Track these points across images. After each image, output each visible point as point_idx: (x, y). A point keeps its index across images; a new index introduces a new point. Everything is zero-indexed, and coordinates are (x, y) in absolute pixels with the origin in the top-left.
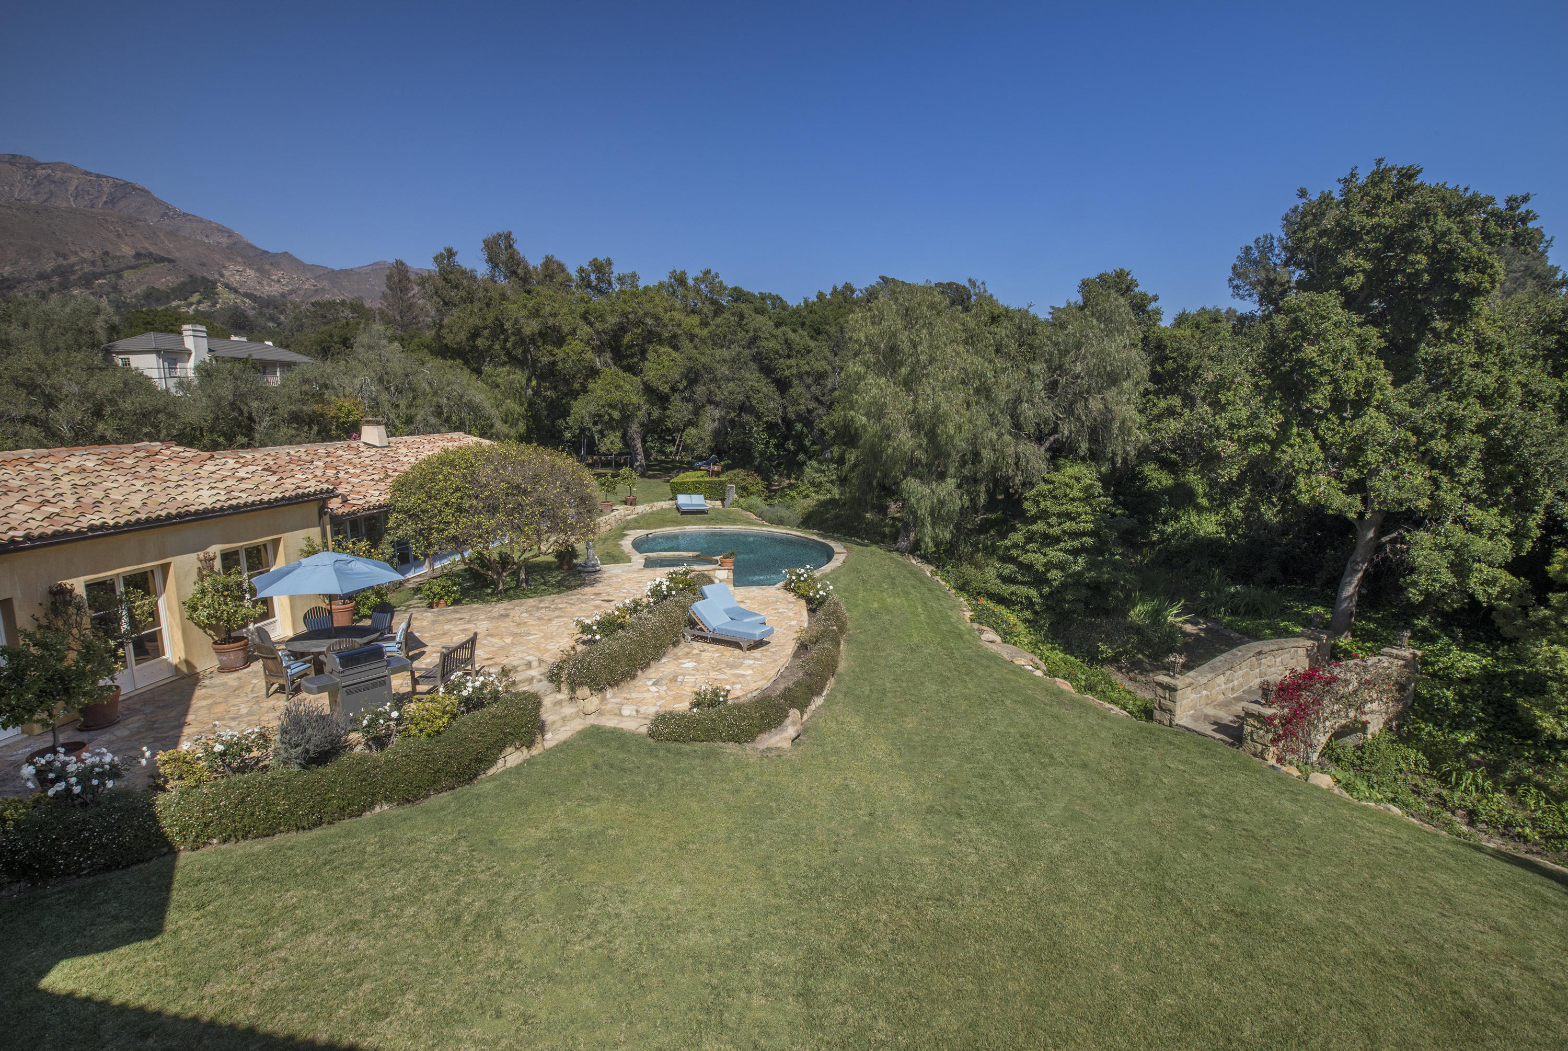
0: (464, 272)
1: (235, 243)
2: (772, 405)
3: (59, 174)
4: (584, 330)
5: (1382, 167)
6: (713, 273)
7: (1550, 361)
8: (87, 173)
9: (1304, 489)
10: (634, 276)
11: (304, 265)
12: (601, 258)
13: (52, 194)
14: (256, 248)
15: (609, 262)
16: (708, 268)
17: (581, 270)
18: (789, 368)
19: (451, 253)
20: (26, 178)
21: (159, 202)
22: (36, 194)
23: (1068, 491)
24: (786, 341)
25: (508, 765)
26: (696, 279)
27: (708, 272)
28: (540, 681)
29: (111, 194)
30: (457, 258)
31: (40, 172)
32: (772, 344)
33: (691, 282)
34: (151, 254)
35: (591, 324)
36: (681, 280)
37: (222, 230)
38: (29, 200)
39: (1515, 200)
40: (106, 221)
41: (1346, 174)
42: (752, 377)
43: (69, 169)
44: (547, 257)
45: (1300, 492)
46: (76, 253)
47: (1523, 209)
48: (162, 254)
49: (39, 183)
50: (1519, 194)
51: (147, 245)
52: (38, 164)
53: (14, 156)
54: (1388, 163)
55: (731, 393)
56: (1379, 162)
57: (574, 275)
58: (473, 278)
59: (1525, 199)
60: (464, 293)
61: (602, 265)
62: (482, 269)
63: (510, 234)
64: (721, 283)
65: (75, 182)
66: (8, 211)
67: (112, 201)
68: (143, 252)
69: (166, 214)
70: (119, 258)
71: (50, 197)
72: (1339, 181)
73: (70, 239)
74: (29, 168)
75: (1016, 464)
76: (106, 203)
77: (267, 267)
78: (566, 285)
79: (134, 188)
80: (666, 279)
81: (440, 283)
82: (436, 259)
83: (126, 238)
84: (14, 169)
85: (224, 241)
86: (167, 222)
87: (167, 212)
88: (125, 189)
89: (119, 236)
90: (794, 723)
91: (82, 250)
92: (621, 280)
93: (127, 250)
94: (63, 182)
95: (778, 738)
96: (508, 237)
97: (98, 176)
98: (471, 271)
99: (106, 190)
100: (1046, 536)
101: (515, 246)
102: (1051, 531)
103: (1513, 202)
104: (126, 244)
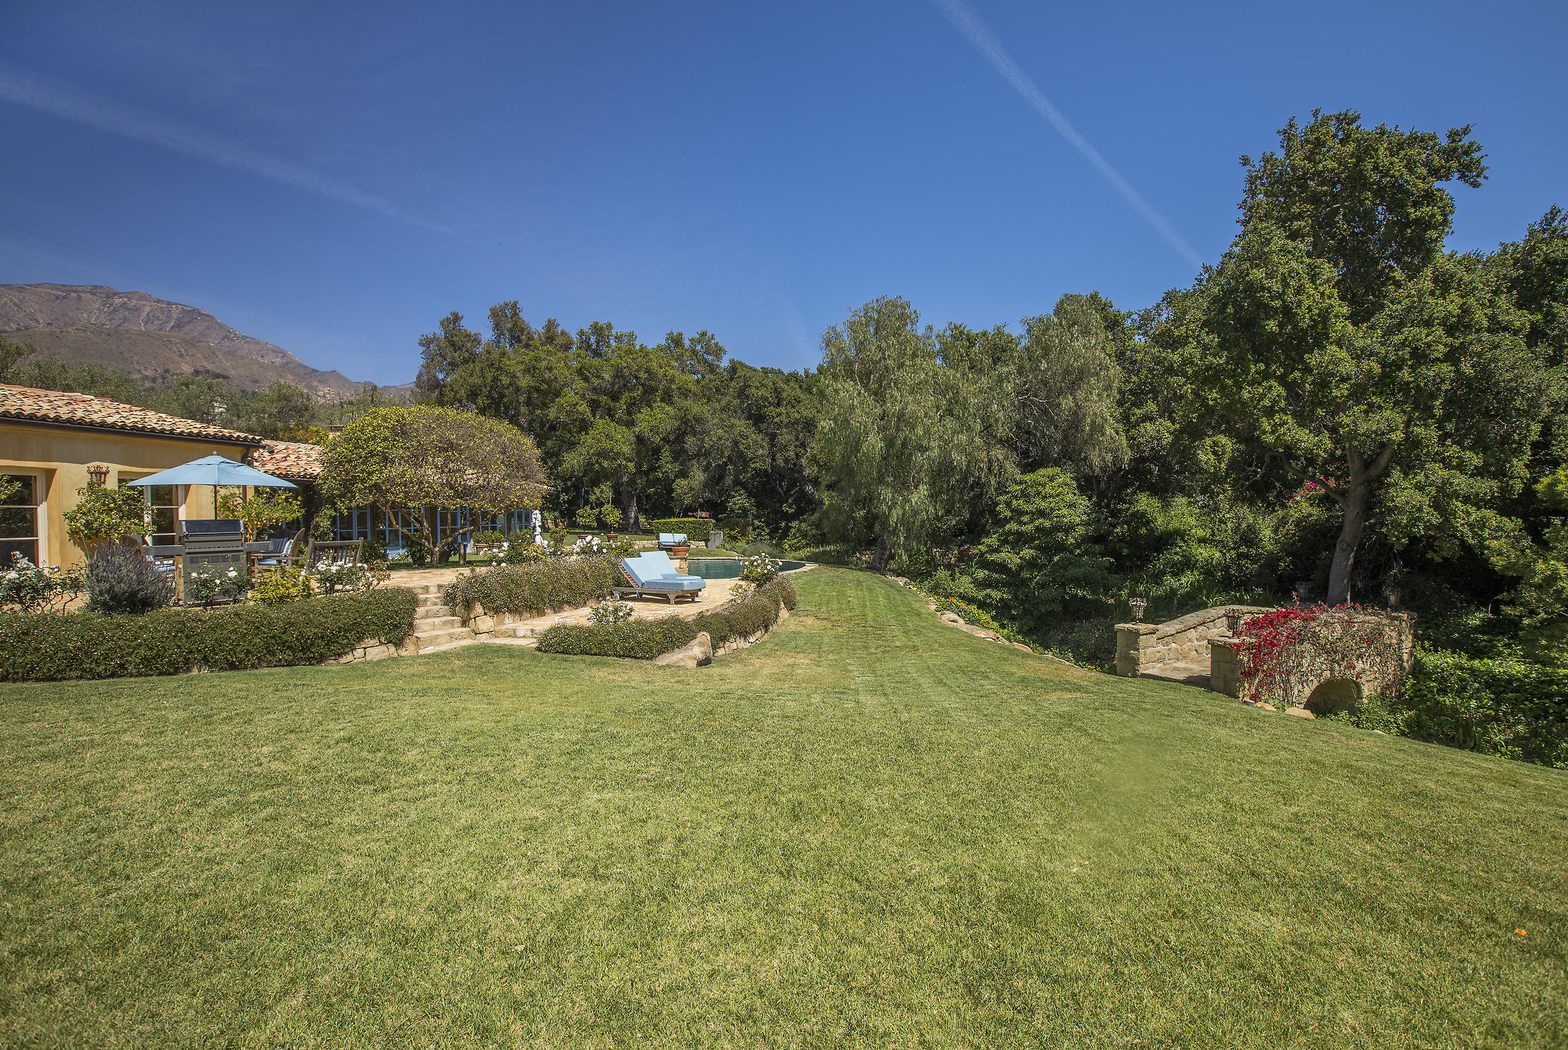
0: (468, 336)
1: (287, 363)
2: (760, 452)
3: (134, 302)
4: (580, 384)
5: (1320, 117)
6: (709, 334)
7: (1515, 292)
8: (159, 301)
9: (1268, 428)
10: (632, 336)
11: (349, 381)
12: (602, 322)
13: (125, 319)
14: (306, 367)
15: (609, 326)
16: (704, 329)
17: (582, 333)
18: (780, 415)
19: (456, 318)
20: (104, 305)
21: (221, 327)
22: (110, 320)
23: (1040, 488)
24: (776, 389)
25: (368, 658)
26: (692, 340)
27: (704, 334)
28: (435, 604)
29: (178, 319)
30: (462, 323)
31: (118, 301)
32: (762, 392)
33: (687, 343)
34: (208, 371)
35: (586, 379)
36: (677, 341)
37: (276, 351)
38: (103, 325)
39: (1457, 134)
40: (171, 342)
41: (1284, 126)
42: (741, 425)
43: (143, 298)
44: (549, 321)
45: (1264, 432)
46: (139, 371)
47: (1466, 141)
48: (218, 371)
49: (115, 311)
50: (1459, 127)
51: (205, 364)
52: (115, 294)
53: (96, 287)
54: (1325, 112)
55: (720, 439)
56: (1315, 114)
57: (575, 337)
58: (477, 341)
59: (1466, 131)
60: (466, 355)
61: (602, 329)
62: (487, 335)
63: (516, 303)
64: (716, 344)
65: (148, 309)
66: (83, 334)
67: (178, 326)
68: (201, 369)
69: (226, 337)
70: (178, 375)
71: (124, 322)
72: (1279, 132)
73: (136, 358)
74: (107, 297)
75: (989, 469)
76: (173, 327)
77: (315, 384)
78: (567, 347)
79: (201, 314)
80: (663, 342)
81: (444, 343)
82: (442, 323)
83: (187, 358)
84: (95, 298)
85: (278, 361)
86: (227, 343)
87: (228, 335)
88: (193, 315)
89: (181, 356)
90: (701, 644)
91: (146, 368)
92: (618, 338)
93: (187, 369)
94: (137, 309)
95: (680, 656)
96: (514, 306)
97: (169, 303)
98: (476, 335)
99: (175, 316)
100: (1019, 534)
101: (521, 315)
102: (1023, 528)
103: (1454, 136)
104: (187, 363)
